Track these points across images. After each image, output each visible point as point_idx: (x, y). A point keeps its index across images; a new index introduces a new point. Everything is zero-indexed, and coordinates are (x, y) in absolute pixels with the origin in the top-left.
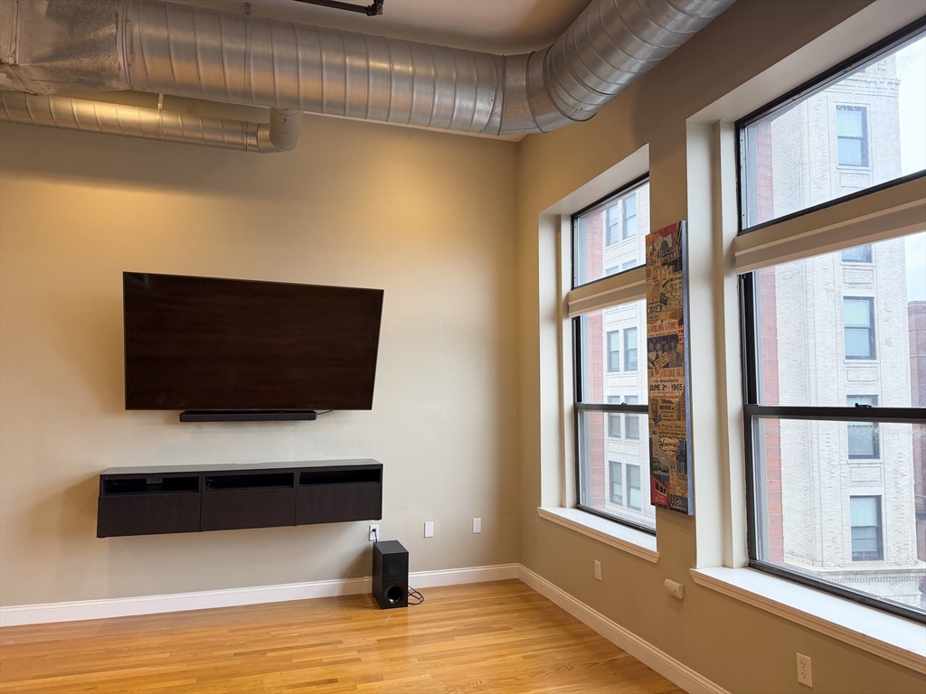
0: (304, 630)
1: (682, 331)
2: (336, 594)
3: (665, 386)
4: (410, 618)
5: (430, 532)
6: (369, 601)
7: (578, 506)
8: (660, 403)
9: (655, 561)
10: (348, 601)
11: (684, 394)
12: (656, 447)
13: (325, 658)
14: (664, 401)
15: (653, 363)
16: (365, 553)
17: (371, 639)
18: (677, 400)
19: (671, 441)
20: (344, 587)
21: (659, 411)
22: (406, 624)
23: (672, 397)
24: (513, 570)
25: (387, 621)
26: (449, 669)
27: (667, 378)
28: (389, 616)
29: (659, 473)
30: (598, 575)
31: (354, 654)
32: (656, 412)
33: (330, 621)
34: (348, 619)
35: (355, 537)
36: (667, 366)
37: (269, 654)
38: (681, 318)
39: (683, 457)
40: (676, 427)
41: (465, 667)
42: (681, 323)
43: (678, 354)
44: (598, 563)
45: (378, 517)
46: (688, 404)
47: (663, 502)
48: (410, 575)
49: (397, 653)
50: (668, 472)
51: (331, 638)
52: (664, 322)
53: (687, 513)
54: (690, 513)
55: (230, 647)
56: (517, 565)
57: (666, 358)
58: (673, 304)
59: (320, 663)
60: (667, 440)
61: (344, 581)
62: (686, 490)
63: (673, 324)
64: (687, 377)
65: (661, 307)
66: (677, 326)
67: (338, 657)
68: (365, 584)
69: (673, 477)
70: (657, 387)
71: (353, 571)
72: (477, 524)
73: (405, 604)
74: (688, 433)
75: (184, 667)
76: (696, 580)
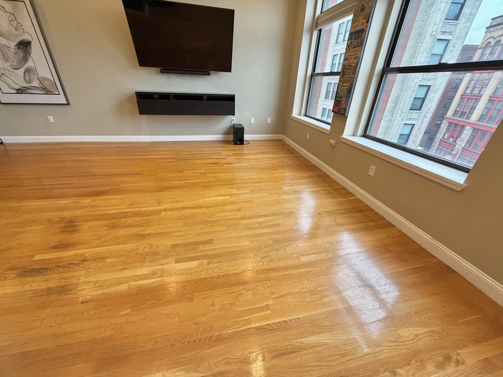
0: (210, 149)
1: (367, 26)
2: (222, 139)
3: (351, 58)
4: (244, 148)
5: (253, 122)
6: (232, 143)
7: (306, 115)
8: (347, 67)
9: (328, 133)
10: (225, 142)
11: (358, 61)
12: (340, 88)
13: (215, 157)
14: (349, 66)
15: (349, 47)
16: (231, 127)
17: (231, 153)
18: (354, 64)
19: (347, 84)
20: (224, 138)
21: (345, 71)
22: (243, 150)
23: (353, 63)
24: (280, 136)
25: (237, 148)
26: (254, 163)
27: (353, 54)
28: (238, 147)
29: (338, 99)
30: (307, 138)
31: (225, 157)
32: (344, 71)
33: (219, 147)
34: (225, 147)
35: (227, 121)
36: (354, 47)
37: (199, 155)
38: (368, 19)
39: (350, 91)
40: (351, 77)
41: (258, 163)
42: (368, 21)
43: (361, 39)
44: (308, 134)
45: (234, 115)
46: (359, 66)
47: (337, 111)
48: (245, 136)
49: (238, 157)
50: (341, 98)
51: (218, 152)
52: (360, 22)
53: (345, 115)
54: (346, 115)
55: (187, 152)
56: (282, 135)
57: (355, 42)
58: (367, 11)
59: (214, 158)
60: (345, 84)
61: (224, 136)
62: (347, 106)
63: (364, 23)
64: (362, 52)
65: (360, 13)
66: (365, 24)
67: (219, 157)
68: (231, 137)
69: (343, 100)
70: (347, 59)
71: (227, 133)
72: (269, 120)
73: (243, 144)
74: (355, 80)
75: (172, 156)
76: (341, 140)
